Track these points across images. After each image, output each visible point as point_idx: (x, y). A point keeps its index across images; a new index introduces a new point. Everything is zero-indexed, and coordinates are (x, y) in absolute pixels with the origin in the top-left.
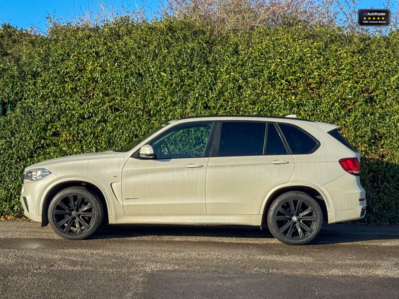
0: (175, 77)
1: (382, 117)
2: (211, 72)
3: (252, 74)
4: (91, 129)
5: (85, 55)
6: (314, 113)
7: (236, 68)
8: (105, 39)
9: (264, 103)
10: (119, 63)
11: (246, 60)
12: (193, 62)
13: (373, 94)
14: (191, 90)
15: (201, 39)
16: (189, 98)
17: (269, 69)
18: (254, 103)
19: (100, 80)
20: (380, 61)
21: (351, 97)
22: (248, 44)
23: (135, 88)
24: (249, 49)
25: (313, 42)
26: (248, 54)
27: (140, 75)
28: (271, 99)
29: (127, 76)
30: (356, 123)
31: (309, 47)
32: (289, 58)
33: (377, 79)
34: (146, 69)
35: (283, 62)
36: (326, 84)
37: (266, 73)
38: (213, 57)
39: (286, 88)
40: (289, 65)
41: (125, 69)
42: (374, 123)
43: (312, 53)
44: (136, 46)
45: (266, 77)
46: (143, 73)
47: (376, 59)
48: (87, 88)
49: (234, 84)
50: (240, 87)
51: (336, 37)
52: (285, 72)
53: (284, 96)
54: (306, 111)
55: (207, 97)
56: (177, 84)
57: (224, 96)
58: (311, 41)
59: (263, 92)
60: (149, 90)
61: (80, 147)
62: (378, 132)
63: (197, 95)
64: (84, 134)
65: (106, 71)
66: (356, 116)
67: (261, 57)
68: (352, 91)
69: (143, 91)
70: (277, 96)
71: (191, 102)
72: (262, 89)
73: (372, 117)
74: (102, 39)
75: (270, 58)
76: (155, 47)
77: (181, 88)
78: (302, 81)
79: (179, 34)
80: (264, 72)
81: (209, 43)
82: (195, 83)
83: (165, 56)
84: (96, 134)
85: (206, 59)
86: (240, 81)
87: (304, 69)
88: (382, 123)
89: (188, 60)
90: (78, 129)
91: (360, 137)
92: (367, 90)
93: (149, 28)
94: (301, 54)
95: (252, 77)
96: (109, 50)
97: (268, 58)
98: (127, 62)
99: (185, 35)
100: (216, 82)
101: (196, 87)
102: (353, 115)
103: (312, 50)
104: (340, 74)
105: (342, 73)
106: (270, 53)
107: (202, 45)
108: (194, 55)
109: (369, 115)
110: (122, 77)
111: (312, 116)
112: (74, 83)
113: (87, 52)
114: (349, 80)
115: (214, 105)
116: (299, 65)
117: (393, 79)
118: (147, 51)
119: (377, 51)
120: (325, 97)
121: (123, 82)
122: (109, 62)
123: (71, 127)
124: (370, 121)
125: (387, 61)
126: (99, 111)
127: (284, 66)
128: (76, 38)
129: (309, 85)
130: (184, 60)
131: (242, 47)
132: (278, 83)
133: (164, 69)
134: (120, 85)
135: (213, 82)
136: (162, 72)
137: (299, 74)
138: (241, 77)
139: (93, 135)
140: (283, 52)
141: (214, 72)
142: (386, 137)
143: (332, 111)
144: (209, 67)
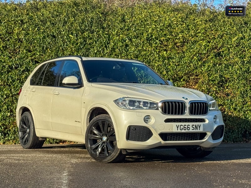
0: (79, 38)
1: (227, 66)
2: (106, 34)
3: (135, 36)
4: (17, 76)
5: (13, 22)
6: (179, 64)
7: (124, 32)
8: (27, 11)
9: (144, 57)
10: (38, 28)
11: (131, 26)
12: (93, 27)
13: (220, 51)
14: (91, 47)
15: (98, 11)
16: (90, 53)
17: (148, 32)
18: (137, 57)
19: (24, 41)
20: (225, 27)
21: (205, 52)
22: (132, 15)
23: (50, 46)
24: (132, 18)
25: (178, 14)
26: (132, 22)
27: (54, 37)
28: (149, 54)
29: (44, 37)
30: (209, 71)
31: (175, 17)
32: (162, 24)
33: (223, 40)
34: (58, 32)
35: (157, 28)
36: (187, 43)
37: (145, 35)
38: (107, 24)
39: (159, 45)
40: (161, 30)
41: (42, 32)
42: (221, 71)
43: (177, 21)
44: (51, 16)
45: (145, 38)
46: (56, 35)
47: (222, 26)
48: (14, 46)
49: (123, 43)
50: (127, 45)
51: (193, 11)
52: (159, 34)
53: (158, 52)
54: (174, 63)
55: (103, 52)
56: (81, 43)
57: (115, 52)
58: (176, 13)
59: (143, 49)
61: (9, 90)
62: (224, 77)
63: (96, 51)
64: (12, 80)
65: (29, 34)
66: (209, 66)
67: (142, 24)
68: (206, 48)
69: (56, 48)
70: (153, 51)
72: (142, 47)
73: (220, 66)
74: (25, 11)
75: (148, 24)
76: (65, 16)
77: (84, 46)
78: (171, 41)
79: (82, 8)
80: (144, 34)
81: (103, 14)
82: (95, 42)
83: (72, 23)
84: (22, 80)
85: (102, 25)
86: (127, 41)
87: (172, 32)
88: (227, 71)
89: (89, 26)
90: (8, 76)
91: (212, 81)
92: (216, 48)
93: (60, 3)
94: (170, 22)
95: (135, 38)
96: (31, 18)
97: (146, 25)
98: (44, 27)
99: (86, 8)
100: (109, 42)
101: (95, 45)
102: (207, 65)
103: (177, 19)
104: (197, 37)
105: (199, 35)
106: (148, 21)
107: (99, 15)
108: (93, 22)
109: (217, 65)
110: (41, 38)
111: (178, 66)
112: (4, 43)
113: (14, 20)
114: (204, 40)
116: (169, 30)
117: (234, 40)
118: (59, 19)
119: (223, 20)
120: (187, 52)
121: (41, 42)
122: (31, 28)
123: (2, 75)
124: (218, 69)
125: (230, 27)
126: (23, 63)
127: (158, 30)
128: (5, 9)
129: (176, 44)
130: (86, 26)
131: (127, 17)
132: (153, 42)
133: (72, 32)
134: (39, 44)
135: (107, 42)
136: (70, 34)
137: (168, 36)
138: (128, 38)
139: (19, 81)
140: (157, 20)
141: (108, 35)
142: (230, 81)
143: (192, 62)
144: (104, 31)
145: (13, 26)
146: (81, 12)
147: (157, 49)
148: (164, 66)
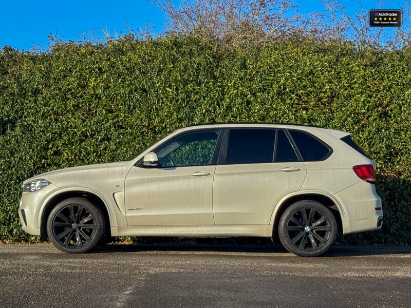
0: (181, 93)
1: (397, 132)
2: (218, 87)
3: (260, 88)
4: (93, 147)
7: (244, 83)
8: (108, 55)
9: (273, 119)
10: (123, 79)
11: (254, 74)
12: (199, 77)
13: (387, 109)
14: (197, 106)
15: (208, 54)
16: (196, 114)
17: (279, 83)
18: (263, 119)
19: (103, 97)
20: (394, 75)
21: (364, 111)
22: (256, 59)
23: (140, 105)
24: (257, 63)
25: (324, 56)
26: (256, 68)
27: (144, 90)
28: (281, 114)
29: (131, 92)
30: (371, 138)
31: (319, 61)
32: (299, 71)
33: (391, 93)
34: (151, 85)
35: (293, 76)
36: (338, 98)
37: (275, 87)
38: (220, 71)
39: (296, 102)
40: (298, 79)
41: (128, 84)
42: (389, 139)
43: (323, 67)
44: (141, 62)
45: (275, 91)
46: (148, 89)
47: (390, 72)
48: (90, 105)
49: (243, 99)
50: (249, 102)
51: (347, 51)
52: (295, 86)
53: (295, 111)
55: (214, 113)
56: (183, 100)
57: (232, 111)
58: (322, 55)
59: (272, 107)
60: (154, 107)
62: (393, 148)
63: (204, 111)
64: (86, 153)
65: (109, 87)
66: (370, 132)
67: (270, 71)
68: (365, 106)
69: (148, 107)
70: (287, 111)
71: (197, 118)
72: (271, 104)
73: (387, 132)
74: (105, 55)
75: (279, 72)
76: (160, 62)
77: (187, 103)
78: (313, 95)
79: (185, 49)
80: (274, 86)
81: (216, 58)
82: (202, 99)
83: (170, 71)
84: (99, 153)
85: (213, 74)
86: (249, 96)
87: (314, 83)
88: (397, 138)
89: (194, 75)
90: (80, 147)
91: (375, 153)
92: (381, 105)
93: (154, 43)
94: (312, 67)
95: (260, 92)
96: (112, 65)
97: (277, 72)
98: (131, 77)
99: (191, 50)
100: (223, 98)
101: (203, 103)
102: (367, 130)
103: (323, 64)
104: (352, 88)
105: (355, 87)
106: (279, 66)
107: (209, 59)
108: (200, 69)
109: (383, 131)
110: (126, 93)
112: (76, 100)
113: (89, 68)
114: (362, 94)
115: (221, 121)
116: (310, 79)
117: (407, 93)
118: (152, 66)
119: (391, 64)
120: (337, 111)
121: (127, 98)
122: (112, 78)
123: (73, 145)
124: (385, 136)
125: (401, 75)
126: (102, 129)
127: (294, 80)
128: (78, 54)
129: (320, 99)
130: (190, 75)
131: (250, 61)
132: (288, 97)
133: (170, 84)
134: (124, 102)
135: (221, 98)
136: (167, 87)
137: (310, 88)
138: (250, 92)
139: (95, 153)
140: (293, 65)
141: (221, 87)
142: (402, 154)
143: (345, 126)
144: (216, 81)
145: (87, 76)
146: (183, 55)
147: (292, 107)
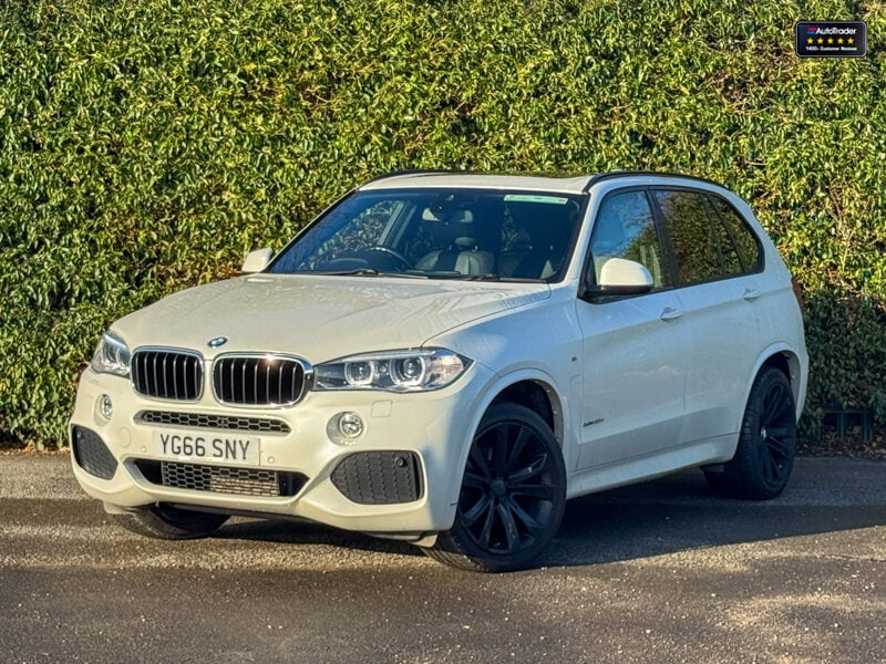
2: (39, 51)
3: (147, 57)
6: (316, 162)
7: (106, 41)
9: (182, 136)
11: (132, 20)
13: (471, 112)
17: (195, 43)
18: (155, 136)
20: (490, 24)
21: (411, 118)
28: (202, 122)
32: (248, 14)
33: (481, 71)
35: (232, 25)
36: (347, 84)
37: (186, 54)
38: (45, 10)
39: (239, 93)
40: (245, 33)
45: (185, 64)
47: (480, 18)
49: (103, 83)
50: (119, 94)
52: (236, 50)
53: (237, 117)
54: (296, 157)
55: (29, 117)
57: (75, 115)
59: (180, 105)
67: (174, 12)
68: (415, 104)
70: (218, 116)
72: (177, 98)
75: (197, 13)
78: (284, 76)
80: (182, 51)
85: (25, 15)
86: (118, 77)
87: (286, 43)
95: (148, 65)
97: (193, 14)
100: (54, 78)
104: (385, 59)
105: (390, 55)
109: (462, 168)
111: (311, 168)
114: (408, 74)
115: (48, 140)
116: (274, 34)
117: (523, 71)
120: (346, 118)
125: (509, 25)
127: (233, 36)
132: (220, 81)
135: (47, 79)
137: (275, 58)
138: (120, 66)
141: (47, 52)
143: (365, 156)
144: (34, 37)
147: (231, 107)
148: (258, 169)
